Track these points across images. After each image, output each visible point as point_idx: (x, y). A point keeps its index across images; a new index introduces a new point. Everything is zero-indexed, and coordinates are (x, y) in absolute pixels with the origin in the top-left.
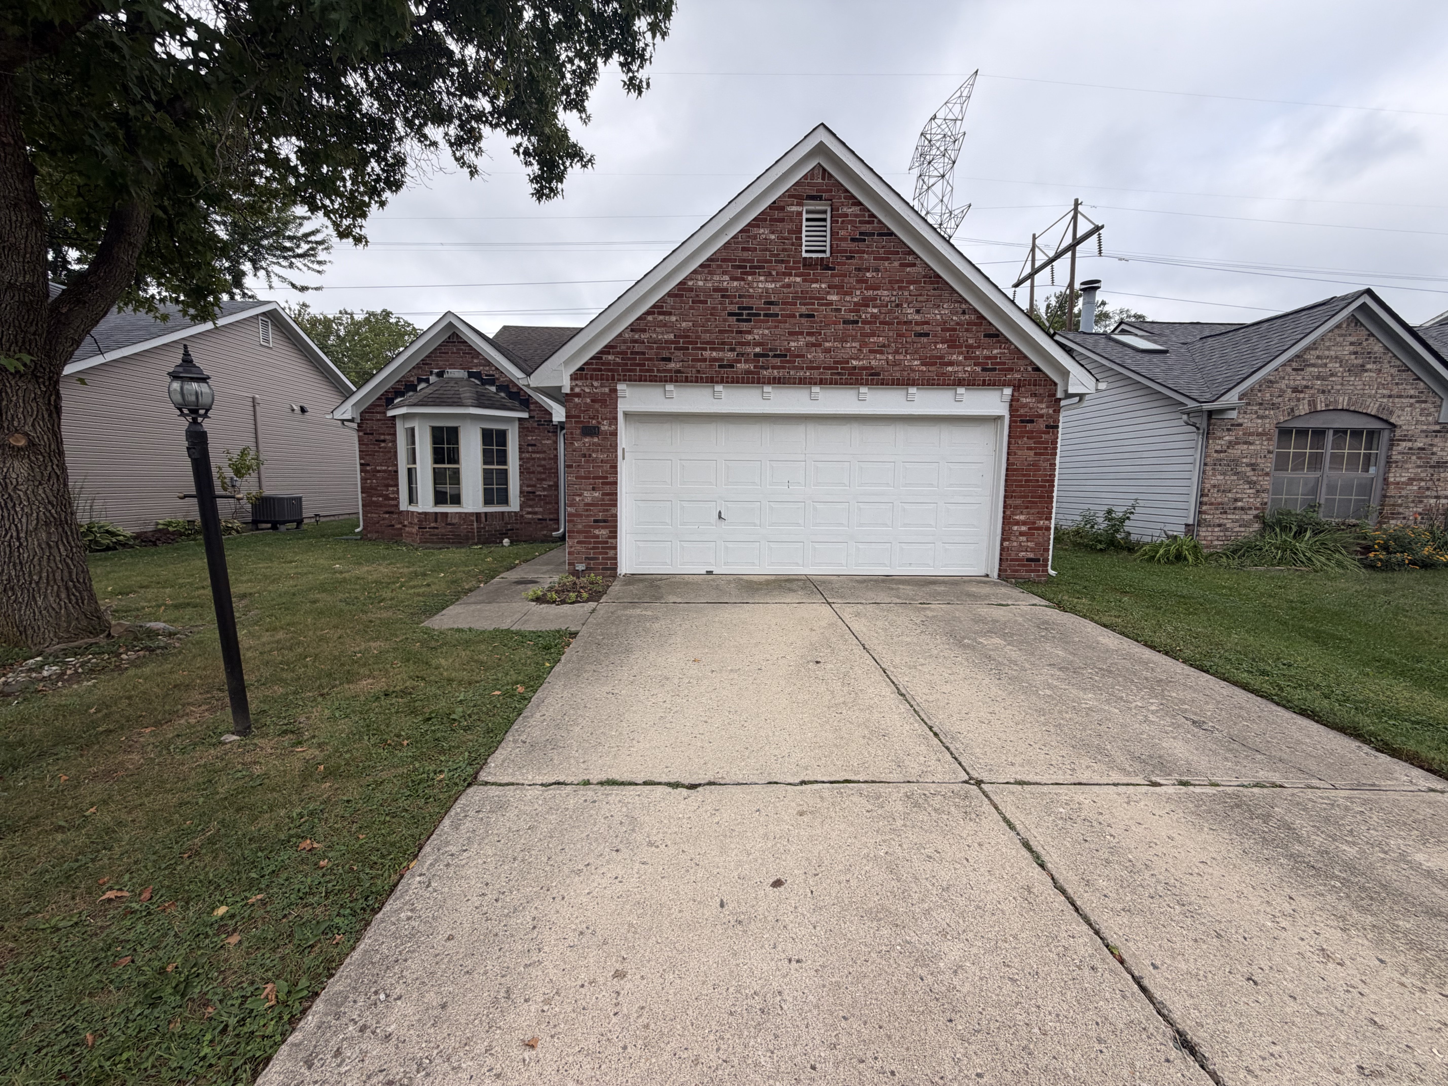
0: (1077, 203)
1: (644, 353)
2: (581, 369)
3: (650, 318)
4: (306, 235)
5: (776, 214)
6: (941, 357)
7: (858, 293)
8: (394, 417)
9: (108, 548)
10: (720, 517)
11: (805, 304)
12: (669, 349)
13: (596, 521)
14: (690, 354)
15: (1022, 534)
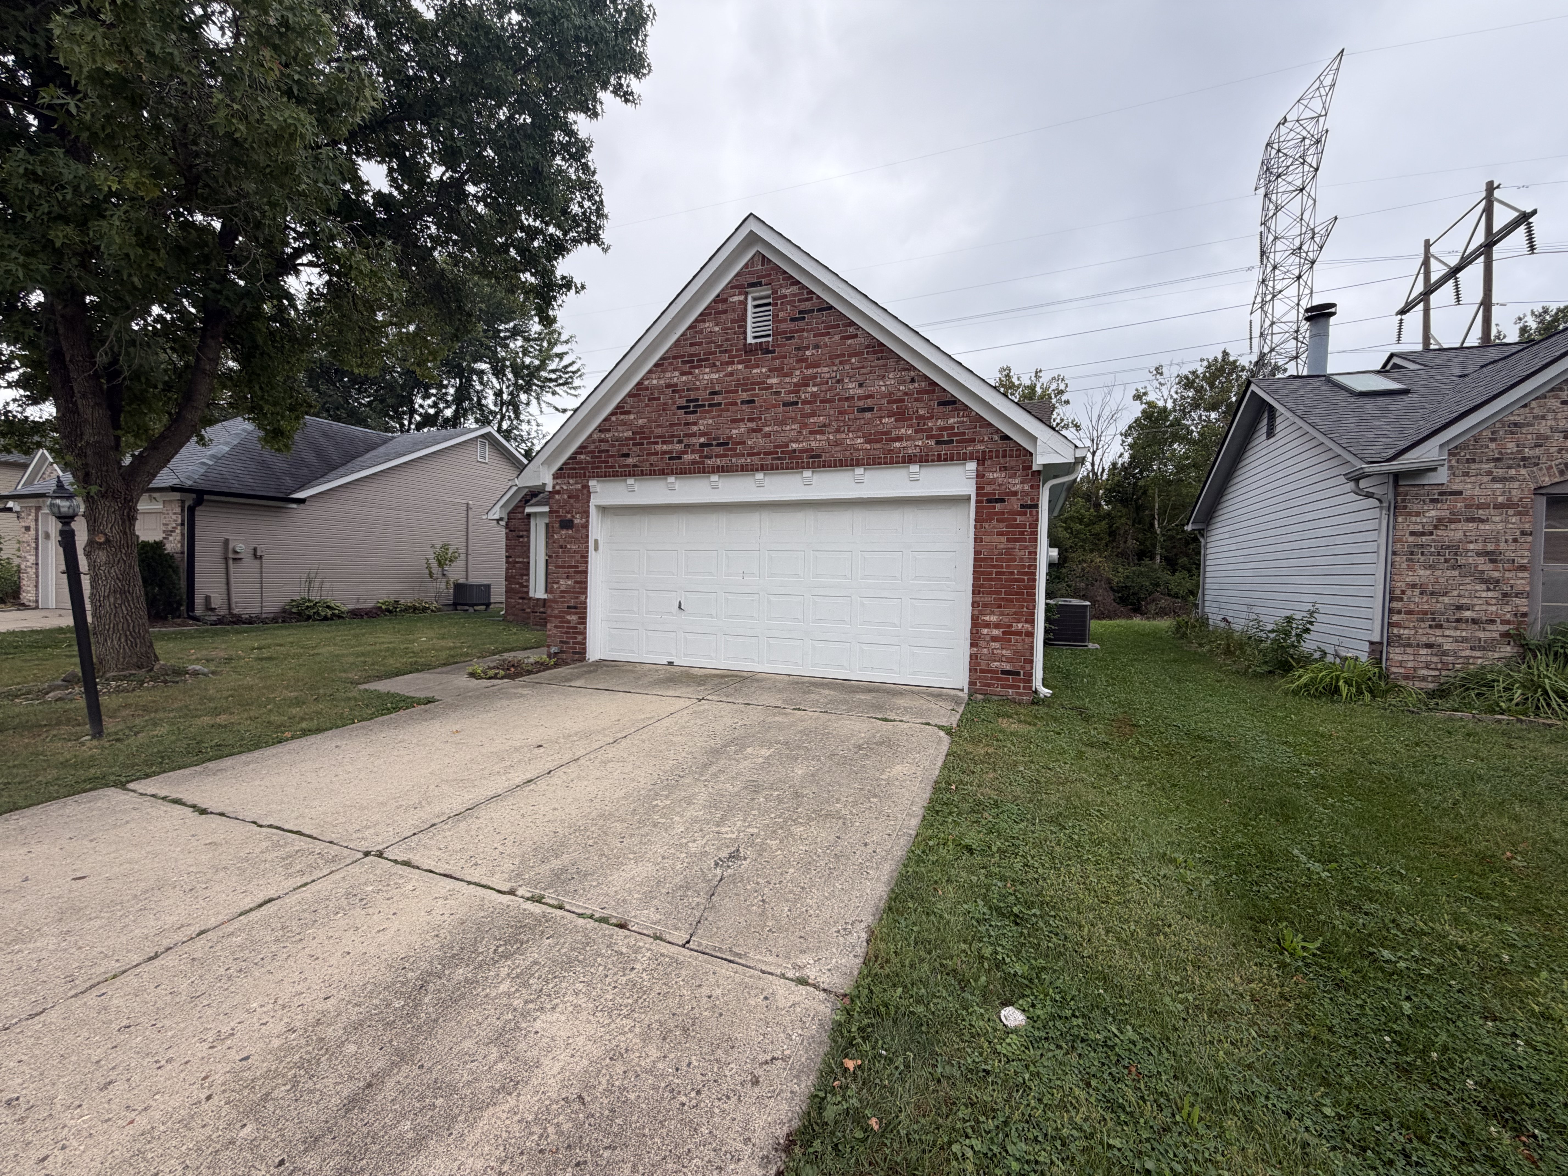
0: (1491, 188)
1: (608, 451)
2: (561, 469)
3: (613, 418)
4: (566, 367)
5: (721, 307)
6: (888, 433)
7: (798, 372)
8: (529, 515)
9: (326, 618)
10: (680, 607)
11: (746, 391)
12: (628, 445)
13: (569, 607)
14: (645, 449)
15: (994, 639)
